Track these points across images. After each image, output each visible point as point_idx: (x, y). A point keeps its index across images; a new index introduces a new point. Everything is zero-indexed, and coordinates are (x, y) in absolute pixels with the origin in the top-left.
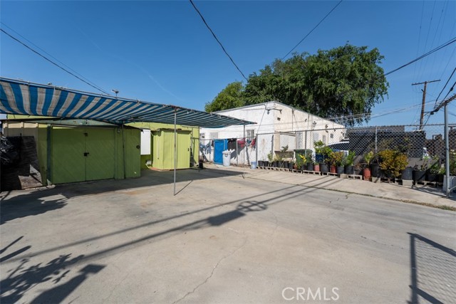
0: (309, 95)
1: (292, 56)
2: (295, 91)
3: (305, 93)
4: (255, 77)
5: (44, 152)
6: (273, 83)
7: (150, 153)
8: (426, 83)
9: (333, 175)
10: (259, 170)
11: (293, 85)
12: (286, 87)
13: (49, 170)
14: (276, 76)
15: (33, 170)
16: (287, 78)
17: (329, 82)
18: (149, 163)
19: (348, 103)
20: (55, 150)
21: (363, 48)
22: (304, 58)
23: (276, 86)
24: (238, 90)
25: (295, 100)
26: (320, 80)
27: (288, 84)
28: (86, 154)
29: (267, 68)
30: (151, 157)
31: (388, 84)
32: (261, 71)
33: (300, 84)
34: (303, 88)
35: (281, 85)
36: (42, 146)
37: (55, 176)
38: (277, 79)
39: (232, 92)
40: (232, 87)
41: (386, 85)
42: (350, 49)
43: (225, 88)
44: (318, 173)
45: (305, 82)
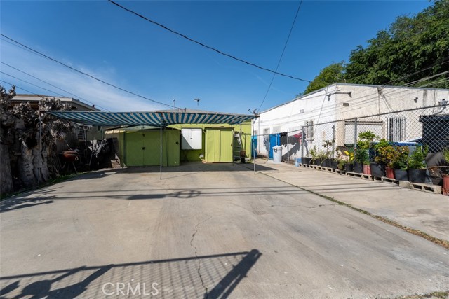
2: (432, 55)
4: (361, 51)
5: (122, 147)
6: (389, 53)
7: (201, 148)
9: (391, 181)
10: (302, 168)
11: (428, 47)
13: (125, 158)
14: (395, 42)
15: (117, 157)
16: (417, 39)
18: (202, 156)
20: (128, 145)
23: (395, 56)
24: (336, 73)
27: (418, 48)
28: (144, 148)
29: (382, 34)
30: (202, 151)
35: (404, 53)
36: (121, 143)
37: (128, 161)
38: (397, 46)
40: (327, 72)
44: (367, 177)
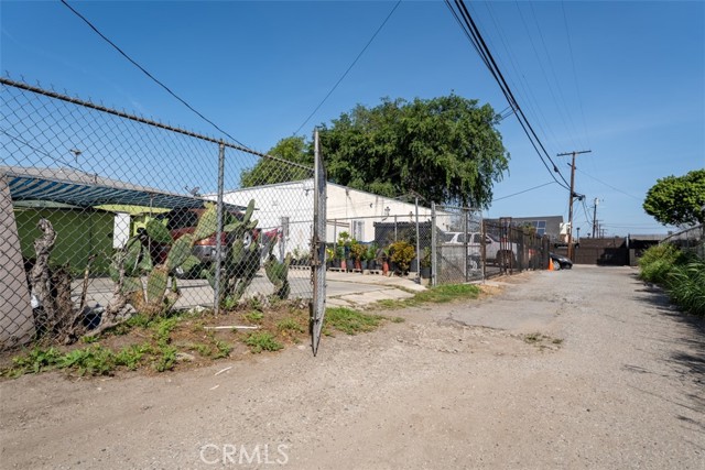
0: (403, 165)
1: (382, 103)
2: (382, 157)
3: (397, 162)
6: (350, 143)
8: (574, 154)
9: (358, 271)
11: (379, 148)
12: (370, 151)
14: (356, 133)
16: (372, 136)
17: (429, 148)
19: (452, 180)
21: (474, 102)
22: (400, 107)
23: (354, 148)
24: (297, 149)
25: (384, 171)
26: (415, 143)
27: (373, 146)
29: (344, 117)
31: (508, 155)
32: (333, 121)
33: (389, 148)
34: (394, 155)
35: (362, 148)
38: (357, 137)
39: (286, 154)
40: (286, 145)
41: (505, 156)
42: (457, 100)
43: (275, 146)
44: (344, 271)
45: (398, 144)
